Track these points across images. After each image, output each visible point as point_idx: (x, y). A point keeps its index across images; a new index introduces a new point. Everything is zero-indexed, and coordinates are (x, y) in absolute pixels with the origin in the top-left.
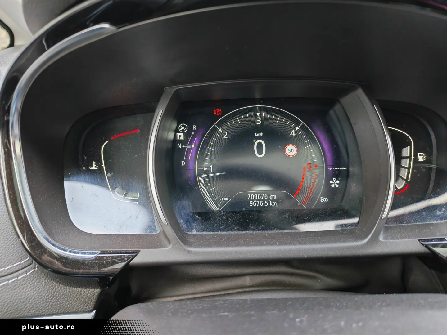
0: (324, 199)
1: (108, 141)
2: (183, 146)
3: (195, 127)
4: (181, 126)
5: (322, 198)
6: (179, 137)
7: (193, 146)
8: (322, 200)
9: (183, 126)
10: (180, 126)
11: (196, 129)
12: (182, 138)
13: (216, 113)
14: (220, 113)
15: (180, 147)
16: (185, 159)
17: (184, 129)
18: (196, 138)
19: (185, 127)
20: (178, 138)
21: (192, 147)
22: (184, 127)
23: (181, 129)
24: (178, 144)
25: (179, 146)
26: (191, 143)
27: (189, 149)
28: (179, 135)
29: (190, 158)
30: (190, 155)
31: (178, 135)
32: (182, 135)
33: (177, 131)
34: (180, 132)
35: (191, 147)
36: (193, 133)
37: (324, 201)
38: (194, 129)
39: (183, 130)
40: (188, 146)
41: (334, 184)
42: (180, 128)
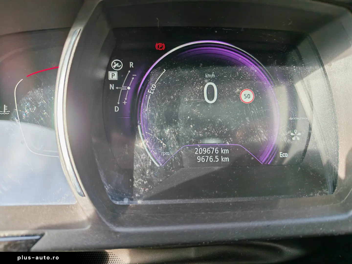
0: (284, 154)
1: (22, 79)
2: (117, 88)
3: (131, 64)
4: (115, 63)
5: (281, 153)
6: (112, 76)
7: (129, 88)
8: (282, 156)
9: (117, 62)
10: (113, 63)
11: (133, 67)
12: (115, 78)
13: (159, 48)
14: (164, 48)
15: (113, 89)
16: (118, 103)
17: (118, 66)
18: (133, 78)
19: (120, 64)
20: (110, 78)
21: (128, 90)
22: (118, 64)
23: (115, 66)
24: (111, 85)
25: (112, 87)
26: (127, 84)
27: (124, 92)
28: (112, 74)
29: (125, 102)
30: (126, 99)
31: (110, 73)
32: (116, 73)
33: (109, 68)
34: (113, 70)
35: (127, 88)
36: (129, 71)
37: (284, 157)
38: (130, 67)
39: (117, 68)
40: (123, 88)
41: (295, 136)
42: (113, 64)
